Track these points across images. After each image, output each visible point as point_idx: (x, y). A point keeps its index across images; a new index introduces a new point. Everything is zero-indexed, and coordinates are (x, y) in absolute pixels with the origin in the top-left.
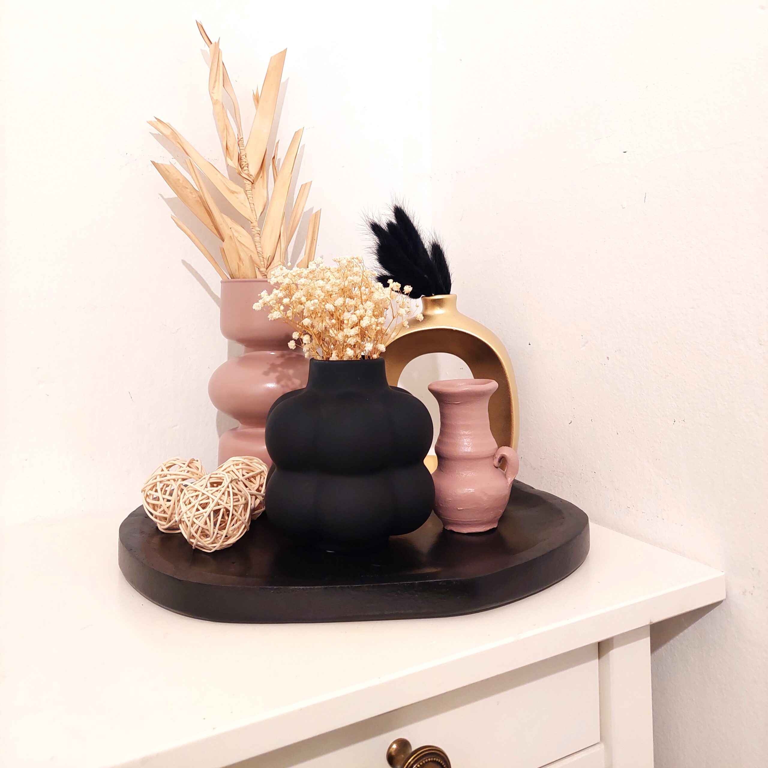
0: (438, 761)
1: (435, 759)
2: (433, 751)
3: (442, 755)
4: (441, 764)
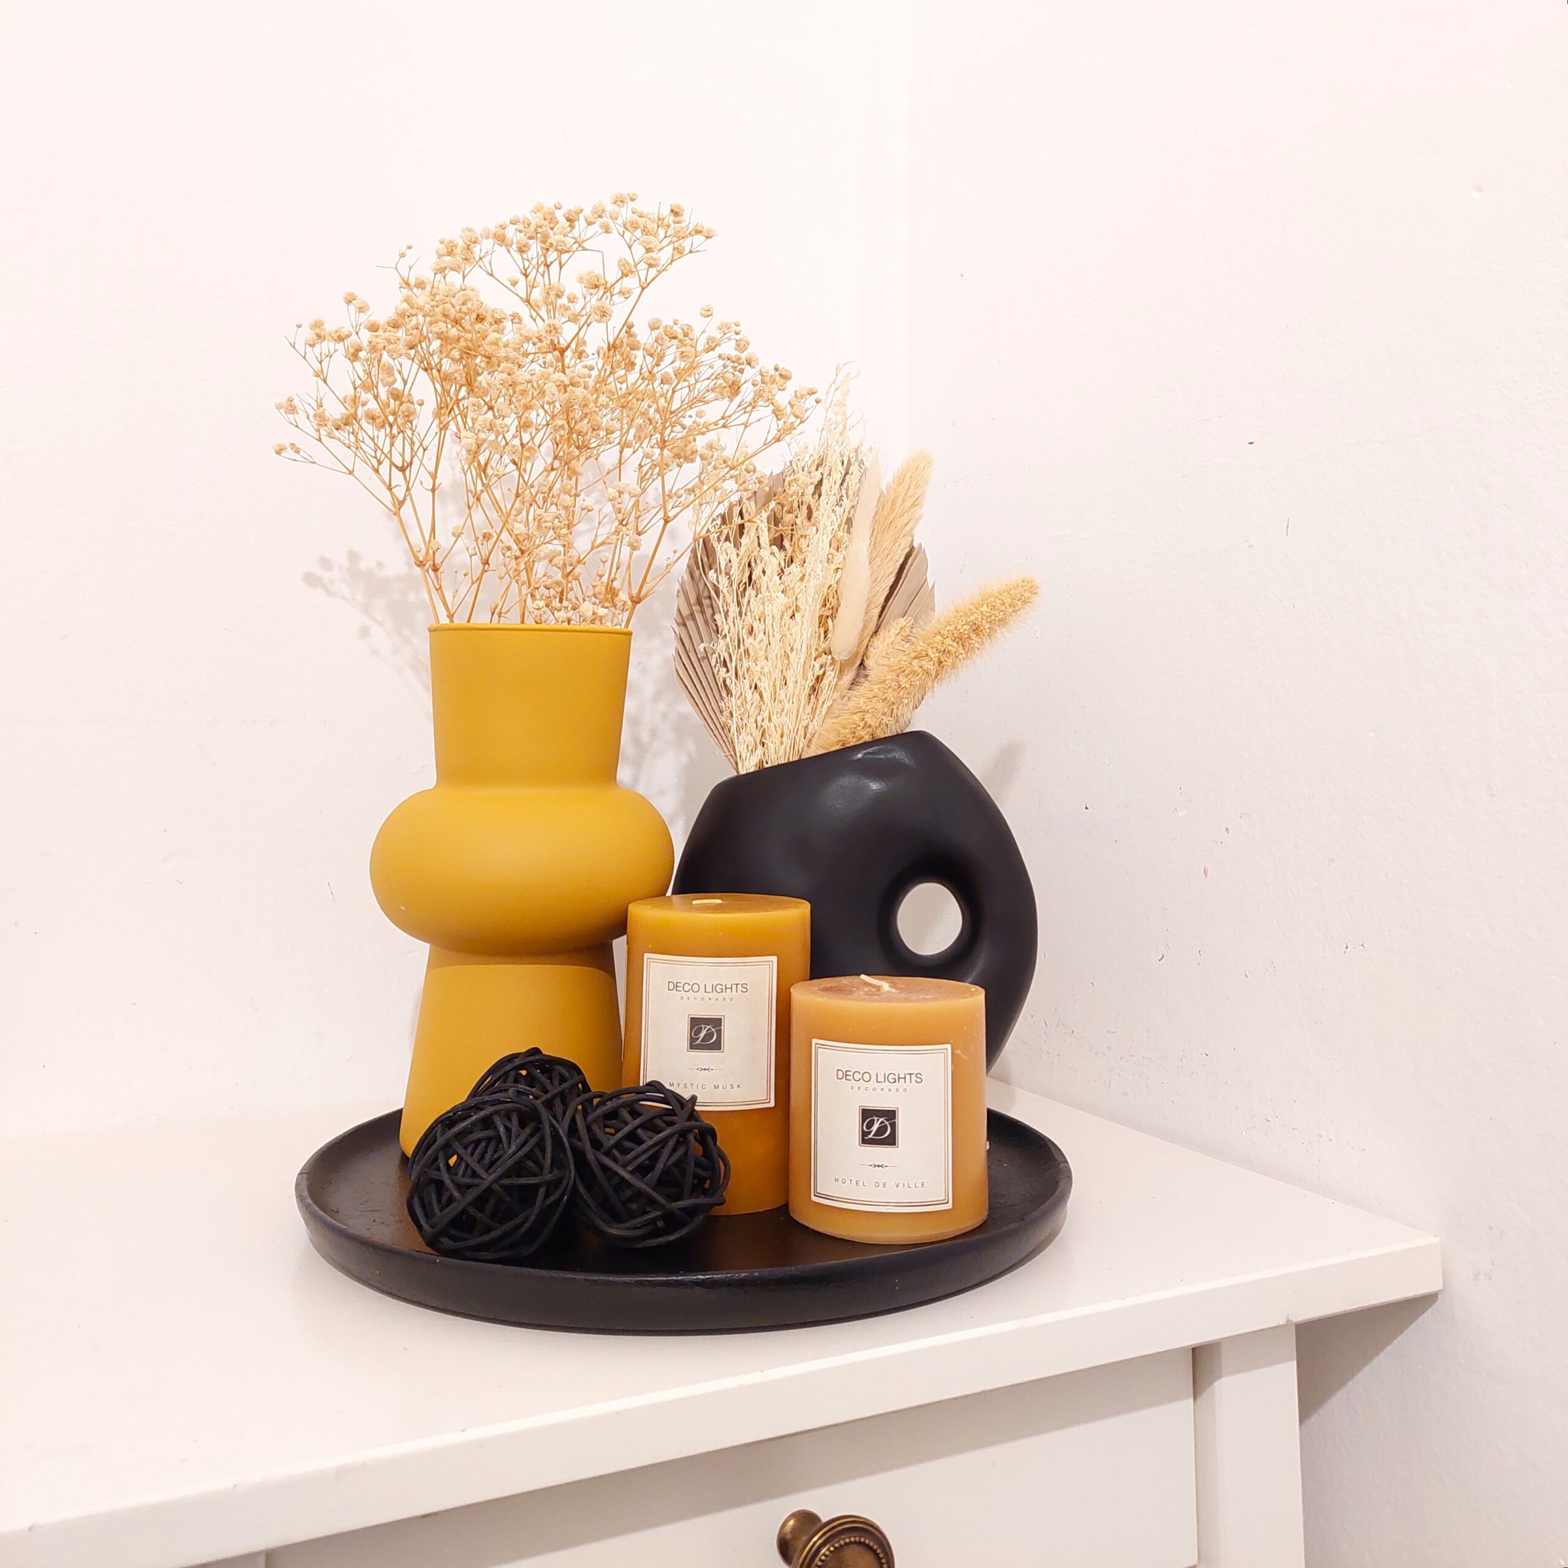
0: (868, 1545)
1: (862, 1540)
2: (861, 1526)
3: (877, 1534)
4: (874, 1551)
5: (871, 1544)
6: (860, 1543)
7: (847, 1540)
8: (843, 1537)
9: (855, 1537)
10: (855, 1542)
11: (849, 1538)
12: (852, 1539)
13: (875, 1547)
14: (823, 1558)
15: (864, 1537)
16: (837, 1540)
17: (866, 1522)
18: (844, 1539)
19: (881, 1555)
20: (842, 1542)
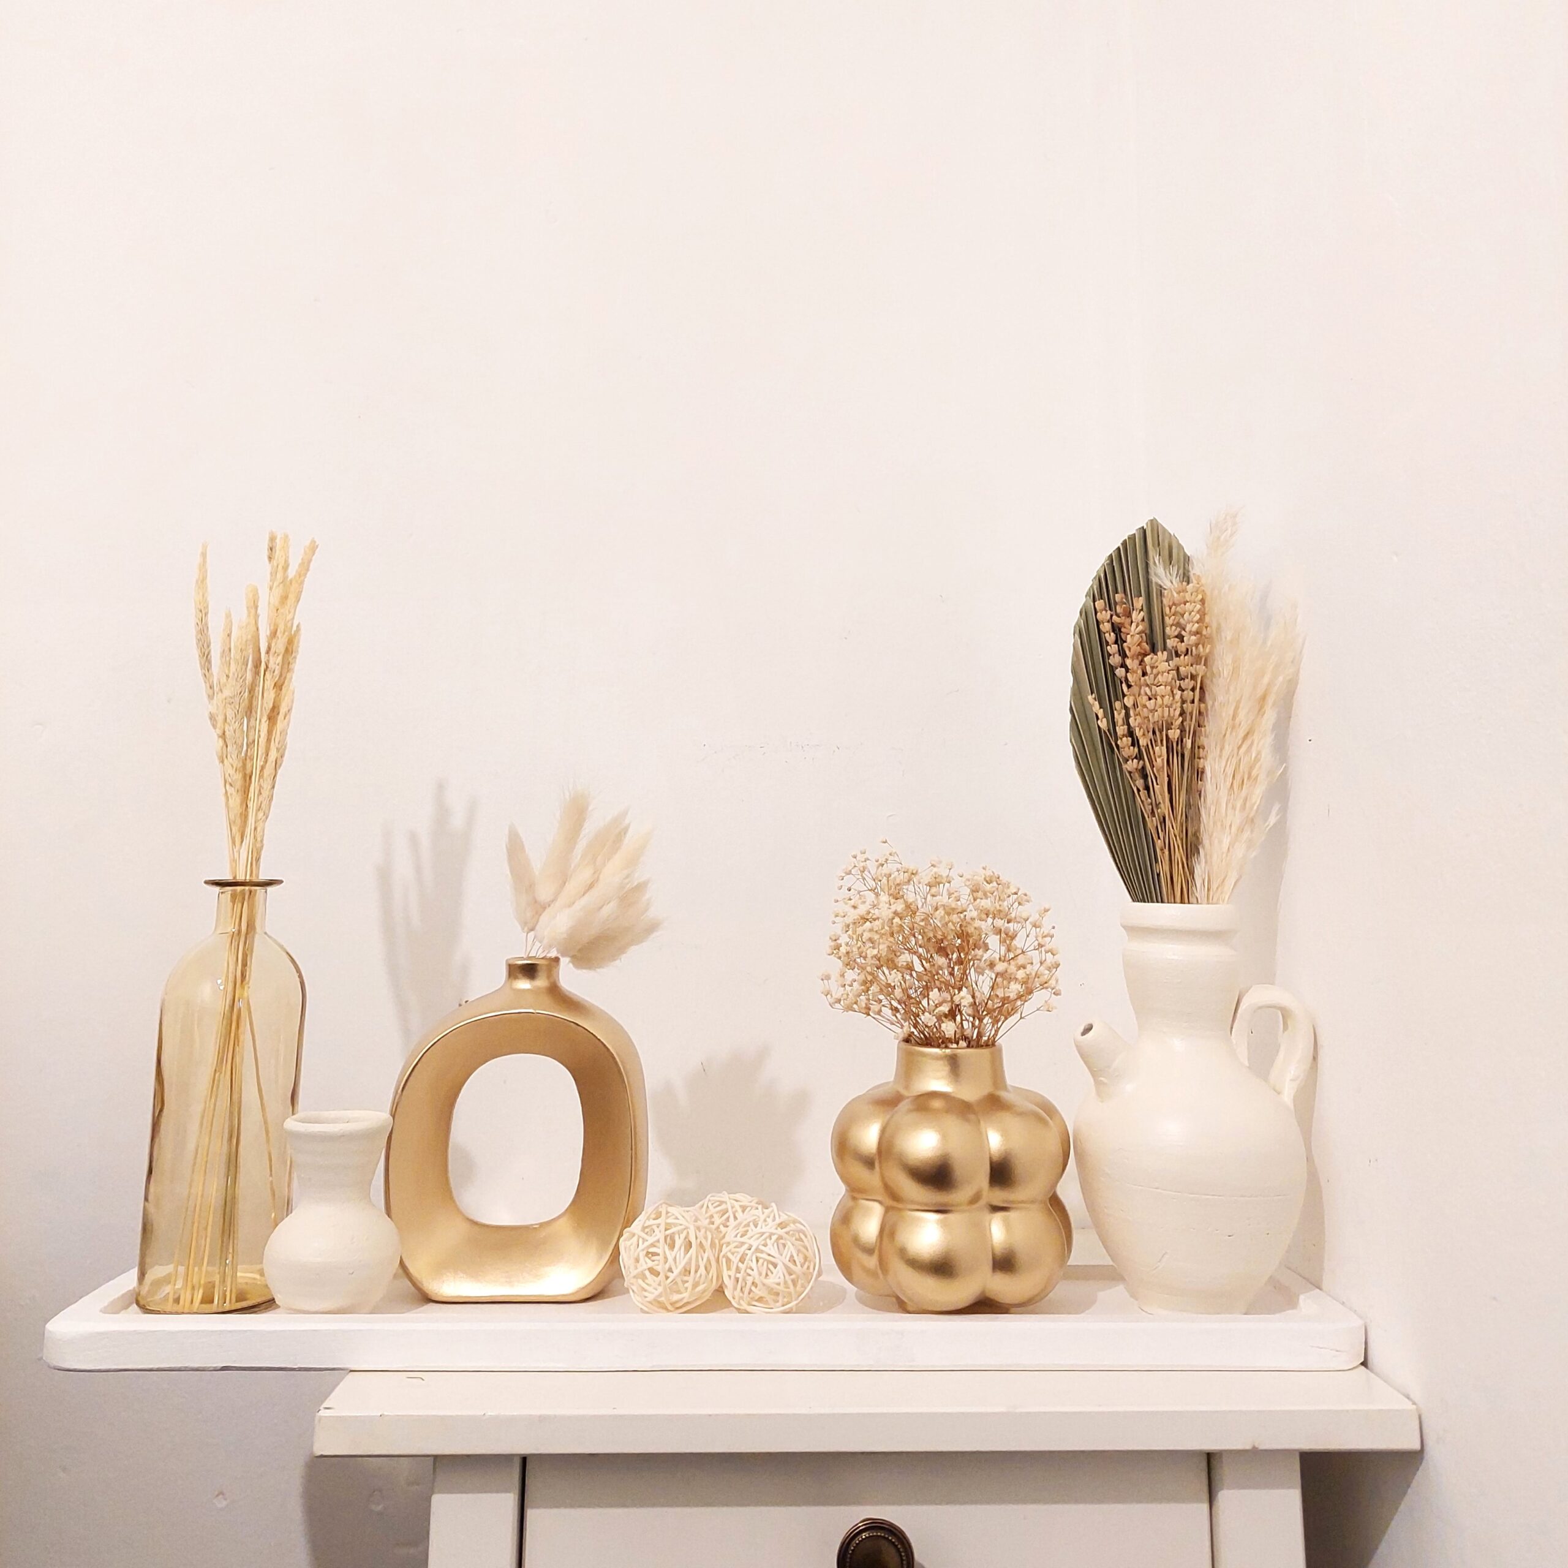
0: (891, 1540)
1: (887, 1536)
2: (887, 1527)
3: (901, 1536)
4: (896, 1546)
5: (893, 1540)
6: (884, 1537)
7: (875, 1534)
8: (873, 1531)
9: (881, 1533)
10: (880, 1536)
11: (877, 1533)
12: (879, 1534)
13: (897, 1543)
14: (857, 1542)
15: (888, 1535)
16: (868, 1532)
17: (891, 1525)
18: (873, 1533)
19: (901, 1550)
20: (871, 1534)
